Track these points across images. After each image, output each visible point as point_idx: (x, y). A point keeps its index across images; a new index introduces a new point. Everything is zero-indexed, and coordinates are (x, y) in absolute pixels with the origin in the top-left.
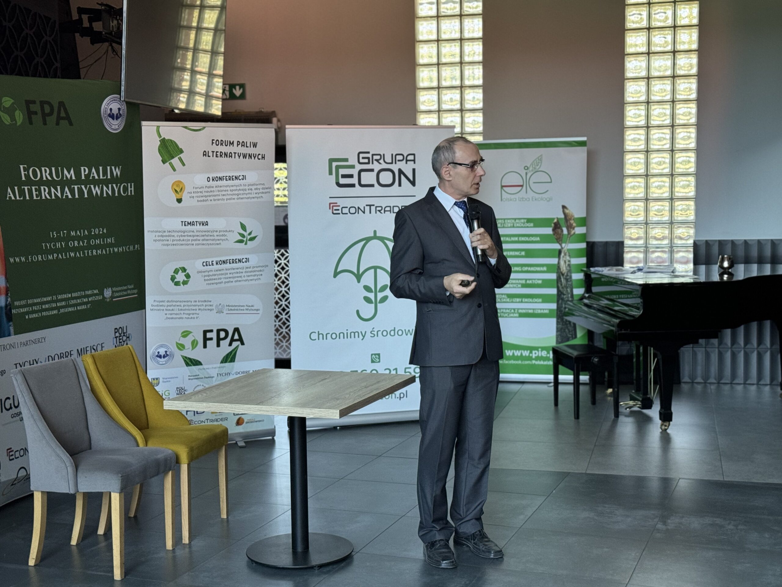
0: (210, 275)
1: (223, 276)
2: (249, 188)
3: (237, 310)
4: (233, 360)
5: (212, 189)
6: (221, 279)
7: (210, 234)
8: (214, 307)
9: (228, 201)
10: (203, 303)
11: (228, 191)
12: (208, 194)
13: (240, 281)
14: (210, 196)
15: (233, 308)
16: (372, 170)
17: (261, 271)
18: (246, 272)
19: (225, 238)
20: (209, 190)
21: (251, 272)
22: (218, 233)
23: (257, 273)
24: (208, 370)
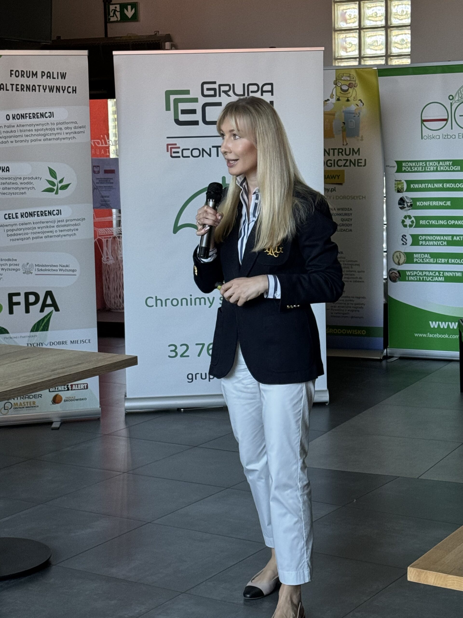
0: (14, 230)
1: (30, 231)
2: (58, 127)
3: (49, 270)
4: (46, 328)
5: (13, 129)
6: (27, 234)
7: (12, 181)
8: (20, 267)
9: (33, 143)
10: (7, 262)
11: (32, 130)
12: (8, 134)
13: (51, 237)
14: (10, 137)
15: (43, 268)
16: (219, 104)
17: (76, 225)
18: (58, 226)
19: (31, 186)
20: (9, 129)
21: (65, 226)
22: (22, 181)
23: (72, 228)
24: (15, 339)
